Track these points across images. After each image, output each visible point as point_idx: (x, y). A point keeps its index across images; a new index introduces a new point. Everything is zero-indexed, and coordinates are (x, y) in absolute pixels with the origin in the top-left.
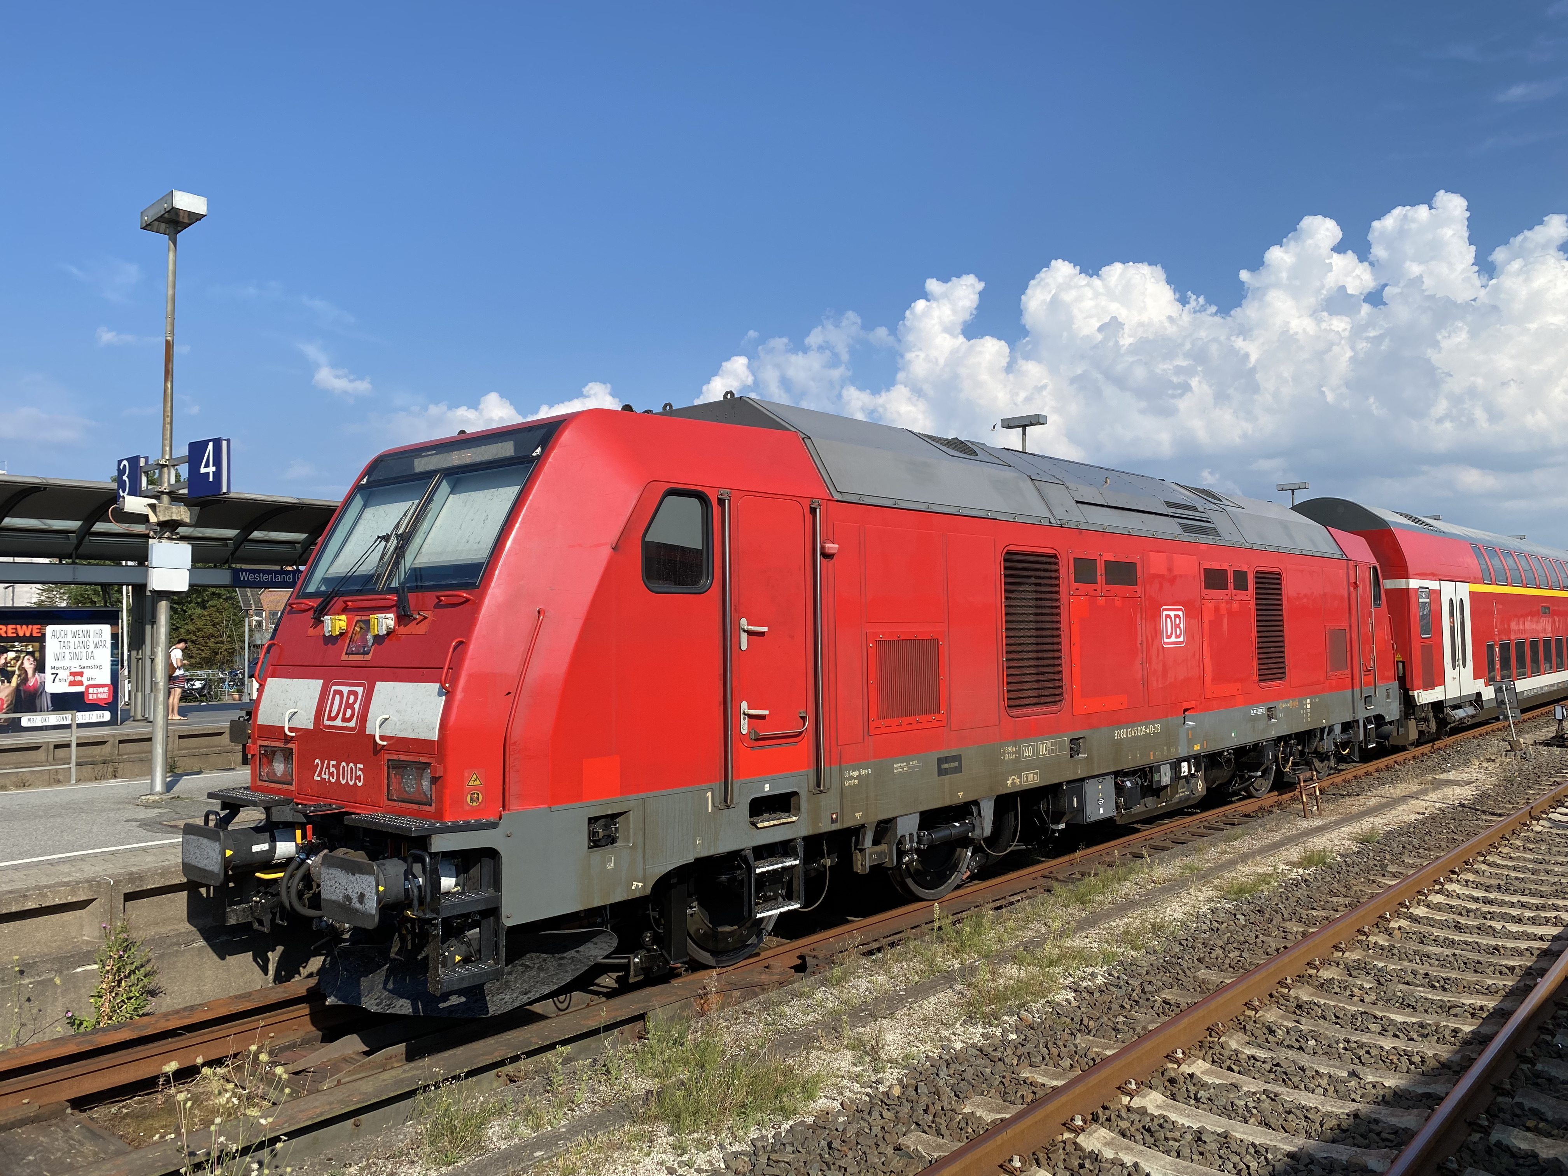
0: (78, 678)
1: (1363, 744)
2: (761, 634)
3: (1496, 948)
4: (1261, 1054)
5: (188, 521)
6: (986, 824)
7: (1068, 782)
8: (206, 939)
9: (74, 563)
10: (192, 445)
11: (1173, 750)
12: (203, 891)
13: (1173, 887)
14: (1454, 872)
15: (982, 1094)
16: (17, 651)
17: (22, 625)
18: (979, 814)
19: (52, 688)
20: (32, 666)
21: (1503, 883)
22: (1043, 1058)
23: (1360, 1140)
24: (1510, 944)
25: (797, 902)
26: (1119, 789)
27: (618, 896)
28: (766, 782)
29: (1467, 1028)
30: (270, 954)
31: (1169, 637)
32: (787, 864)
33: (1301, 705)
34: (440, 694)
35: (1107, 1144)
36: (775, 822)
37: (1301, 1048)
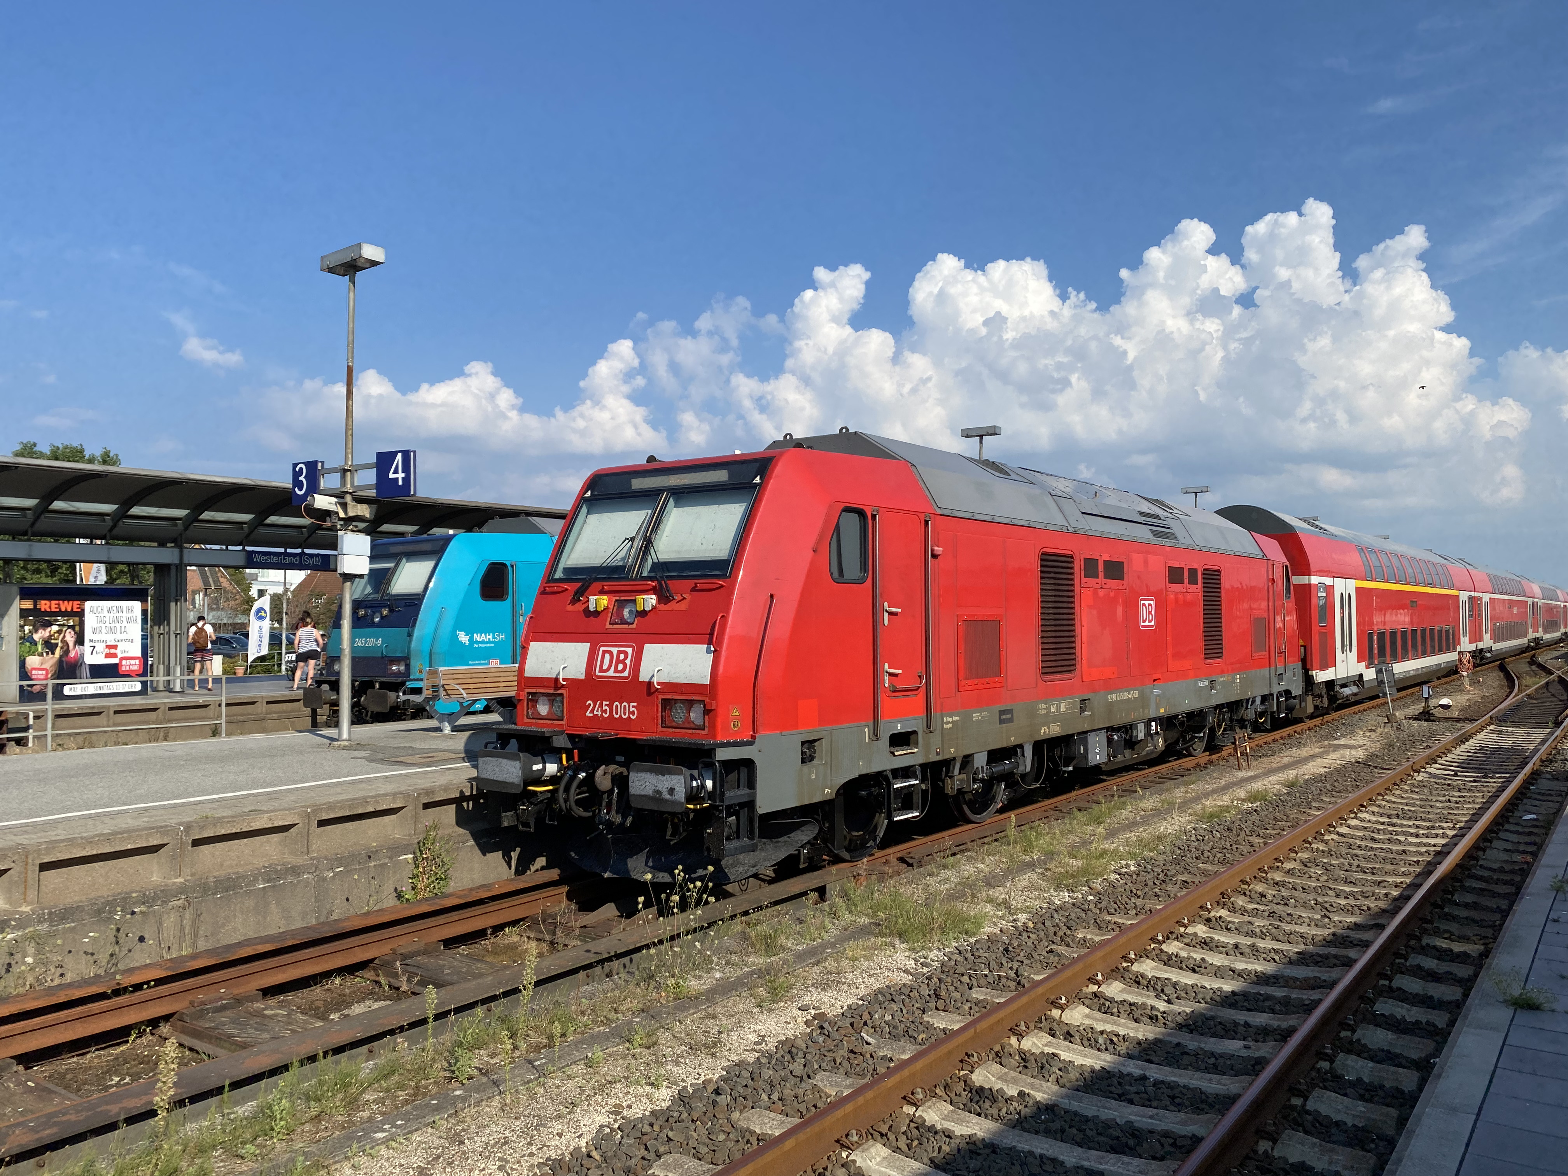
0: (113, 651)
1: (1276, 715)
2: (896, 614)
3: (1404, 851)
4: (1260, 907)
5: (368, 516)
6: (1027, 763)
7: (1079, 734)
8: (475, 840)
9: (107, 543)
10: (380, 455)
11: (1146, 711)
13: (1160, 813)
14: (1362, 806)
15: (1085, 927)
16: (60, 625)
17: (64, 600)
18: (1023, 755)
19: (91, 659)
20: (73, 639)
21: (1400, 813)
22: (1116, 910)
23: (1339, 945)
24: (1413, 849)
25: (917, 811)
26: (1110, 741)
27: (816, 800)
28: (899, 722)
29: (1395, 893)
30: (512, 853)
31: (1144, 621)
32: (912, 783)
33: (1234, 679)
34: (708, 651)
35: (1181, 949)
36: (905, 752)
37: (1286, 904)
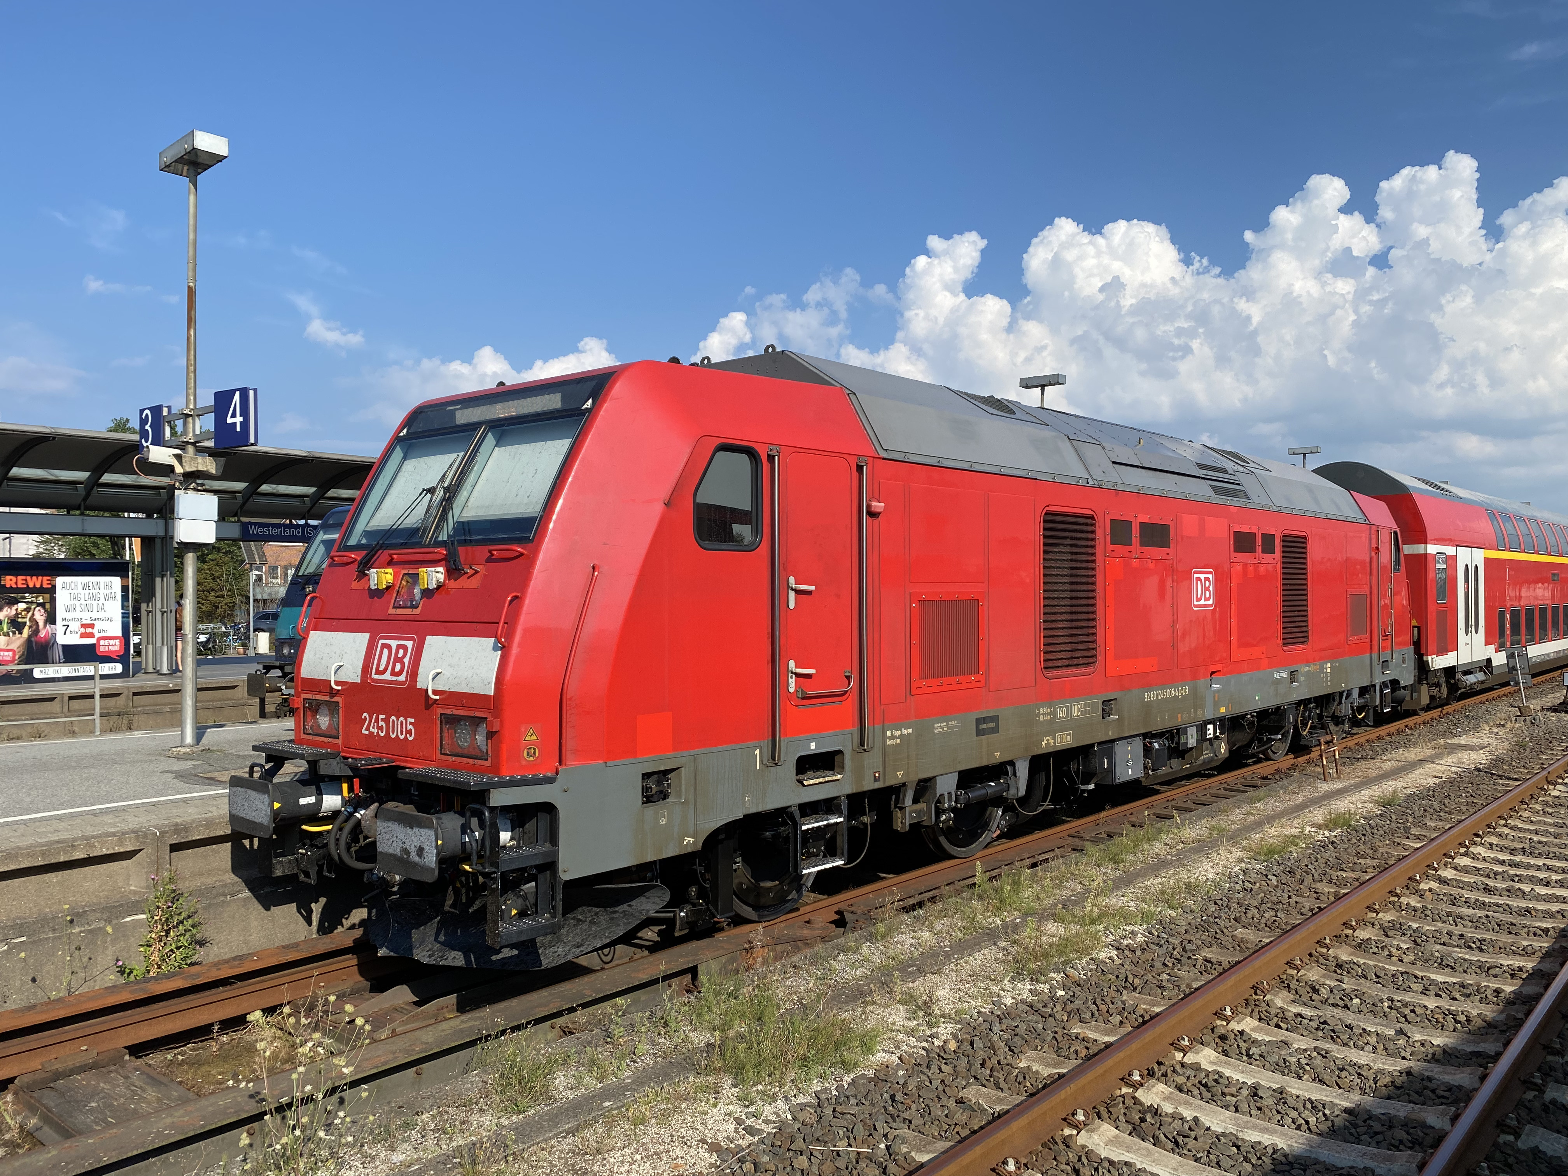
0: (89, 630)
1: (1379, 709)
2: (808, 593)
3: (1528, 910)
4: (1307, 1012)
5: (214, 473)
6: (1020, 784)
7: (1100, 744)
8: (251, 890)
9: (82, 514)
10: (217, 395)
11: (1199, 712)
12: (246, 842)
13: (1203, 847)
14: (1477, 835)
15: (1036, 1049)
16: (27, 603)
17: (32, 576)
18: (1015, 774)
19: (63, 639)
20: (43, 618)
21: (1527, 846)
22: (1093, 1015)
23: (1415, 1097)
24: (1541, 906)
25: (841, 859)
26: (1147, 751)
27: (669, 853)
28: (812, 740)
29: (1508, 988)
30: (313, 905)
31: (1199, 600)
32: (832, 821)
33: (1322, 669)
34: (495, 649)
35: (1166, 1099)
36: (821, 780)
37: (1346, 1007)
